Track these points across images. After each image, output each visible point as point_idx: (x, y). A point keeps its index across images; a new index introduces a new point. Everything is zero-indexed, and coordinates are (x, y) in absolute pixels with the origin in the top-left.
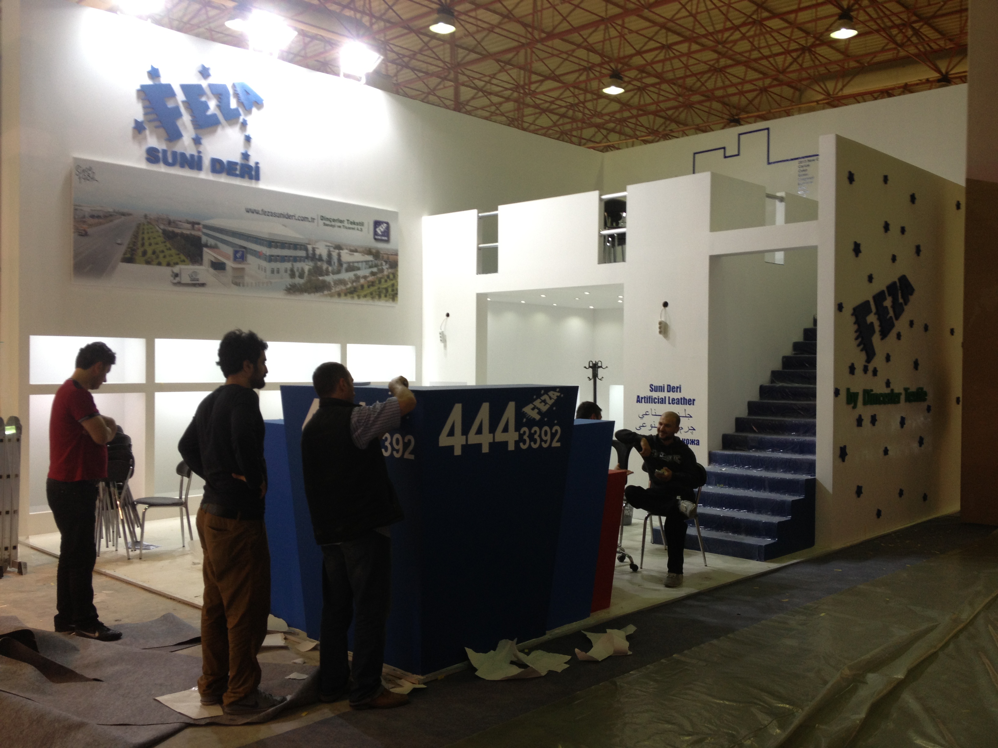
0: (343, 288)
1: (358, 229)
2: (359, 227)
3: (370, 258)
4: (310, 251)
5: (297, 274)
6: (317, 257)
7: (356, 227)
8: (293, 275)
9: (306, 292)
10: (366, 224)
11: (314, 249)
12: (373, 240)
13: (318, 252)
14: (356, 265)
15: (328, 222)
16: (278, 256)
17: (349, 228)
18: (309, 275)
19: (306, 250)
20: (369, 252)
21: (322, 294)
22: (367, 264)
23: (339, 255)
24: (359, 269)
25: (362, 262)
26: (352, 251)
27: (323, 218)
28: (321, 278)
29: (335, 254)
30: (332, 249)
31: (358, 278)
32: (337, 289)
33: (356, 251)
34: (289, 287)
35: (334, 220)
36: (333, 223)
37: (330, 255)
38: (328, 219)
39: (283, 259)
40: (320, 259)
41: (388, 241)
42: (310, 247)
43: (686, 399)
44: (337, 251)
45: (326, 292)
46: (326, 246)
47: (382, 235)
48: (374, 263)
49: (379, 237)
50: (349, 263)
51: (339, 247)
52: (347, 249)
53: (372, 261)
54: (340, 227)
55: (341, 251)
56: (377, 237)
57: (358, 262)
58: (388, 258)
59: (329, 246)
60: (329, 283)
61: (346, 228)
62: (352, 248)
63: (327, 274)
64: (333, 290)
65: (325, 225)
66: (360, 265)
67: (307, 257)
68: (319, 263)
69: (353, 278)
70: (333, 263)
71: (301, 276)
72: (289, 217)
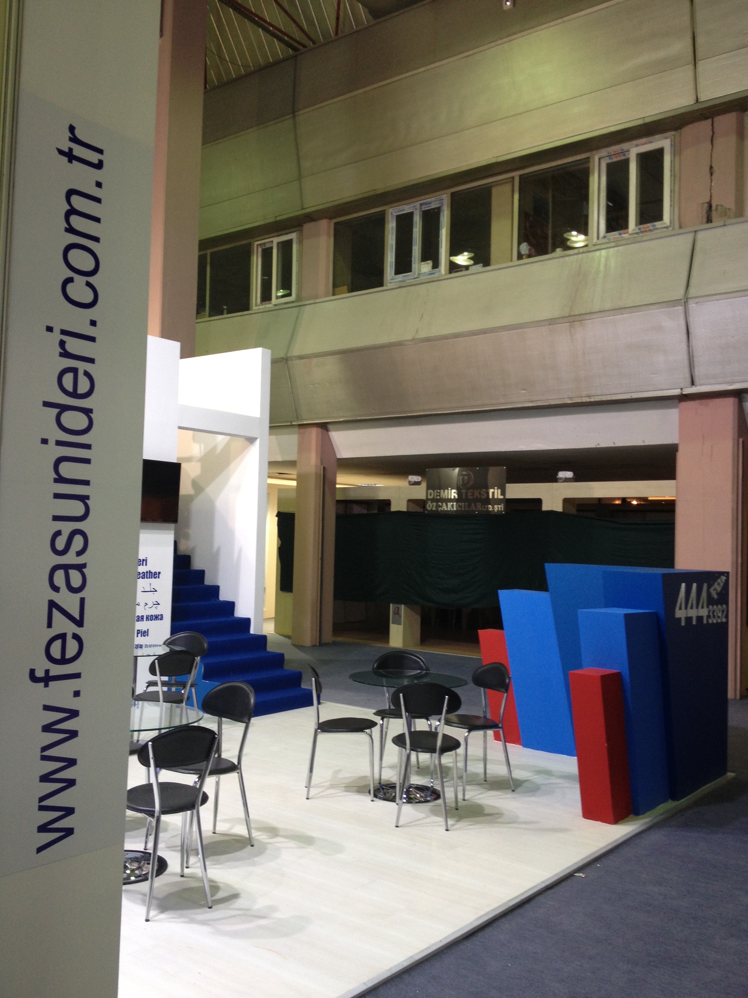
43: (152, 573)
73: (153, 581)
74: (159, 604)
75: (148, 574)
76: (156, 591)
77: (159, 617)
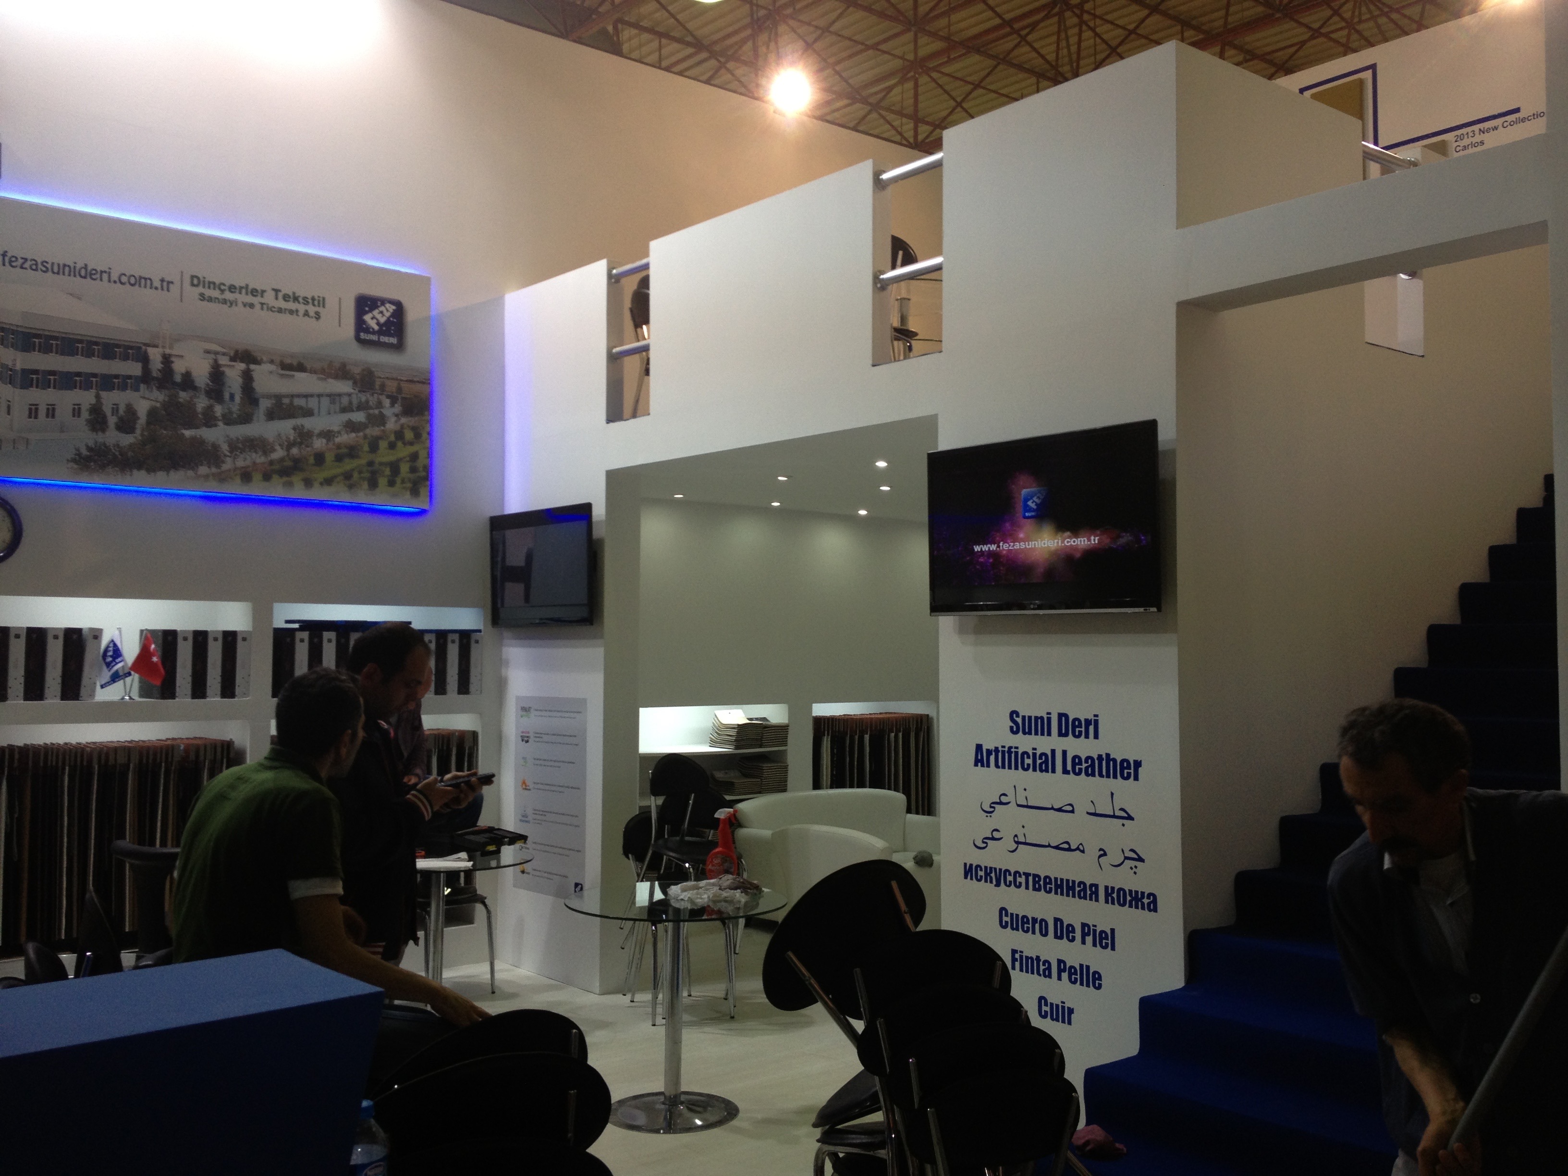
0: (260, 459)
1: (306, 314)
2: (312, 309)
3: (343, 387)
4: (156, 364)
5: (112, 420)
6: (178, 378)
7: (302, 308)
8: (97, 421)
9: (139, 468)
10: (331, 302)
11: (167, 360)
12: (355, 344)
13: (179, 367)
14: (298, 402)
15: (215, 294)
16: (53, 373)
17: (280, 310)
18: (148, 423)
19: (145, 360)
20: (342, 372)
21: (190, 473)
22: (333, 402)
23: (247, 377)
24: (309, 413)
25: (319, 396)
26: (285, 366)
27: (196, 281)
28: (188, 433)
29: (234, 374)
30: (223, 361)
31: (304, 436)
32: (240, 463)
33: (301, 368)
34: (85, 452)
35: (232, 288)
36: (228, 295)
37: (217, 375)
38: (212, 285)
39: (67, 381)
40: (188, 382)
41: (399, 347)
42: (155, 355)
43: (1114, 760)
44: (242, 366)
45: (203, 470)
46: (208, 352)
47: (380, 333)
48: (355, 402)
49: (374, 338)
50: (278, 398)
51: (247, 357)
52: (272, 362)
53: (349, 395)
54: (252, 306)
55: (252, 367)
56: (363, 336)
57: (306, 396)
58: (399, 390)
59: (216, 353)
60: (216, 447)
61: (271, 309)
62: (288, 361)
63: (209, 421)
64: (228, 465)
65: (202, 297)
66: (313, 403)
67: (146, 378)
68: (183, 396)
69: (292, 435)
70: (227, 396)
71: (126, 424)
72: (89, 274)
73: (1117, 784)
74: (1140, 859)
75: (1104, 763)
76: (1130, 818)
77: (1146, 901)
